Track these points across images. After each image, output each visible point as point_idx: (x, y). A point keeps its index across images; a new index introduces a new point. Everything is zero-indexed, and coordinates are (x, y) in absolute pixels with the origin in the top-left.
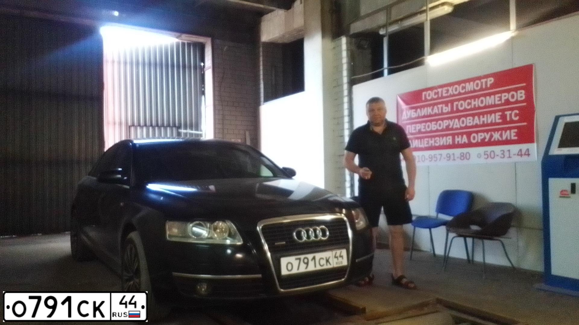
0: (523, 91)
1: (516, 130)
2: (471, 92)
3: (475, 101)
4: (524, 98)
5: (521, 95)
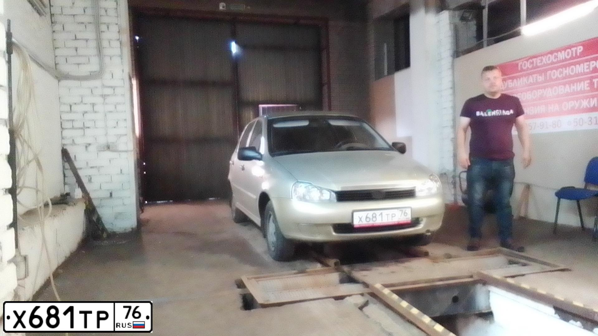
2: (563, 61)
3: (566, 69)
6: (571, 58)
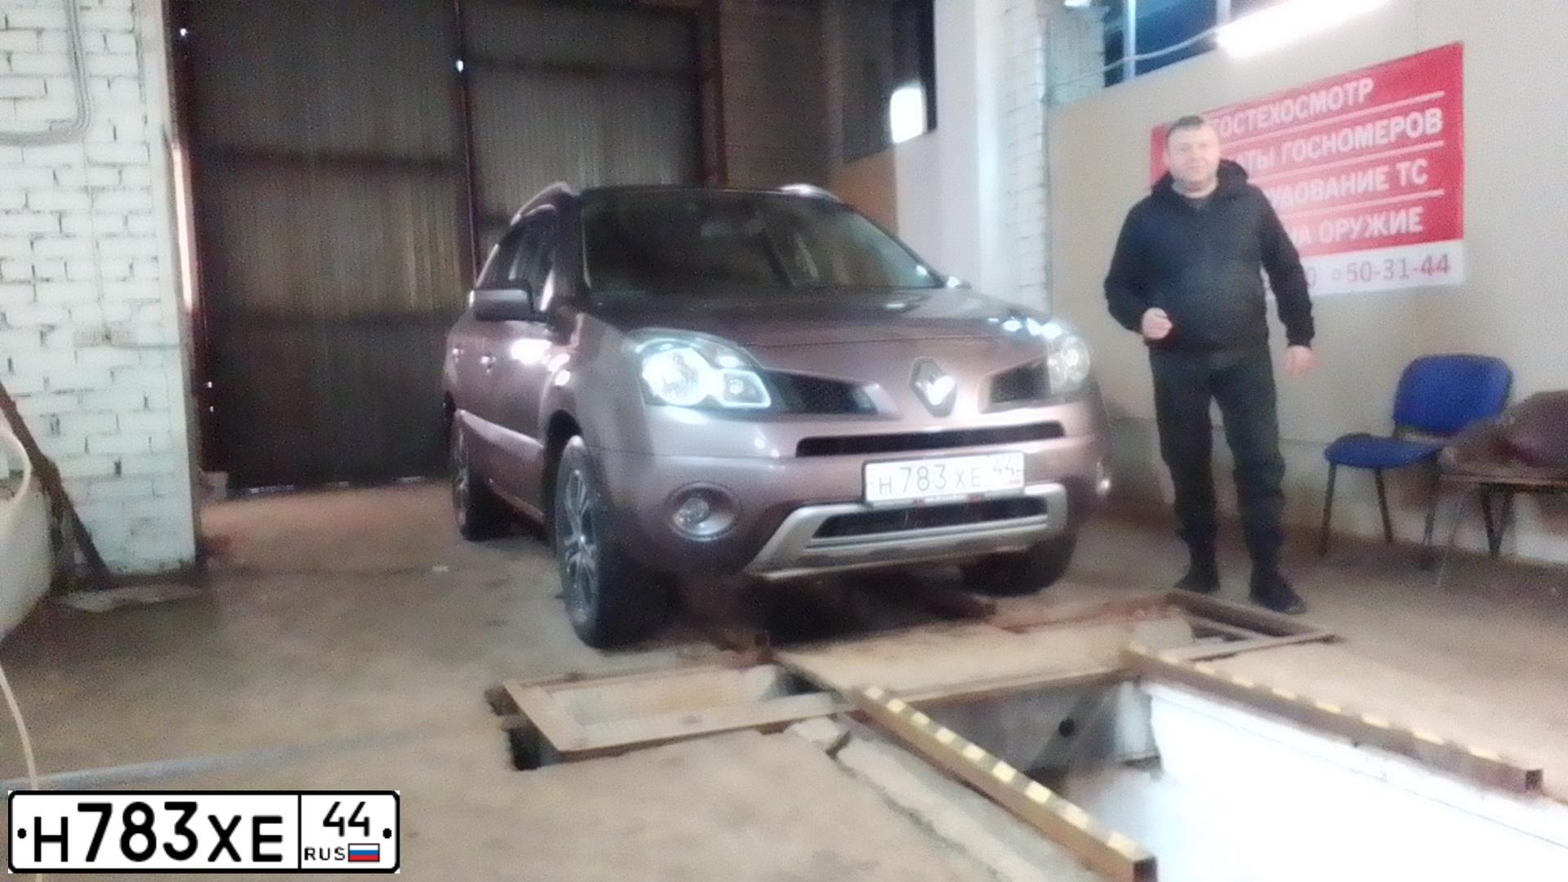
0: (1438, 112)
1: (1419, 210)
2: (1322, 116)
3: (1329, 138)
4: (1439, 127)
5: (1433, 120)
6: (1344, 110)
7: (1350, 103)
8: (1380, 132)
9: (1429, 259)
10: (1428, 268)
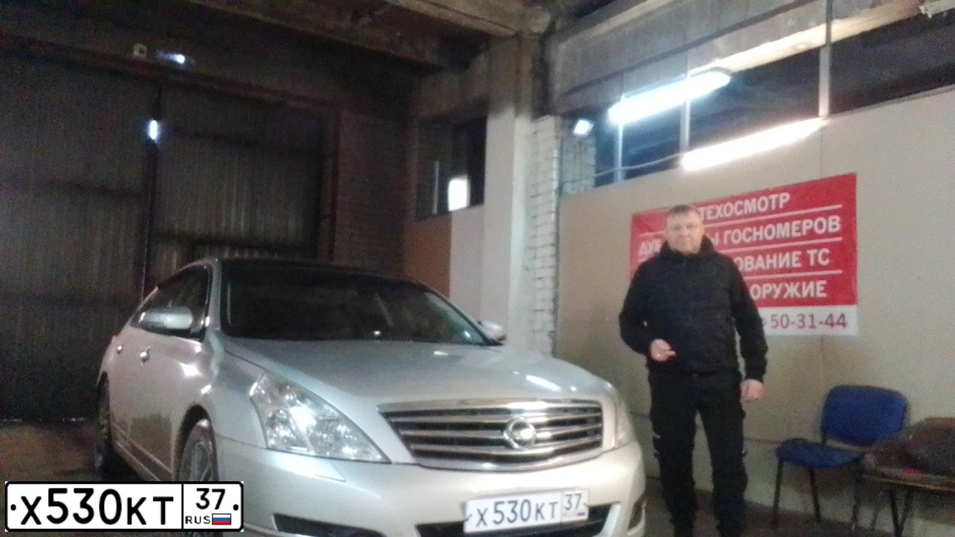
0: (838, 218)
1: (824, 282)
2: (753, 215)
4: (838, 229)
5: (834, 224)
6: (769, 211)
7: (773, 207)
8: (795, 228)
9: (831, 316)
10: (830, 322)
